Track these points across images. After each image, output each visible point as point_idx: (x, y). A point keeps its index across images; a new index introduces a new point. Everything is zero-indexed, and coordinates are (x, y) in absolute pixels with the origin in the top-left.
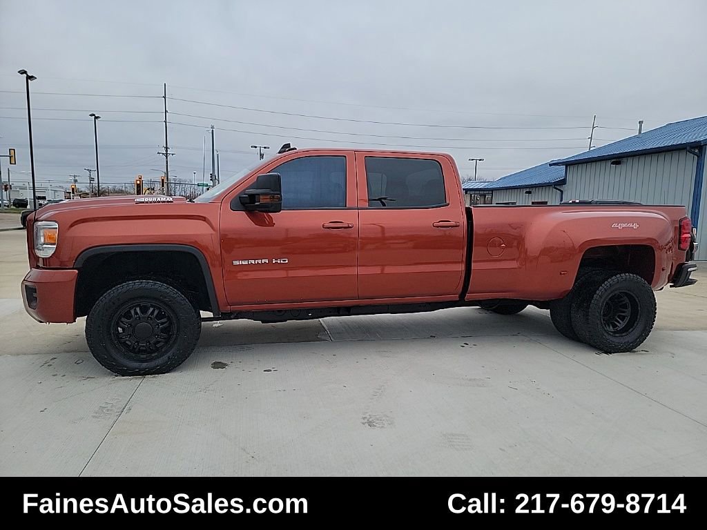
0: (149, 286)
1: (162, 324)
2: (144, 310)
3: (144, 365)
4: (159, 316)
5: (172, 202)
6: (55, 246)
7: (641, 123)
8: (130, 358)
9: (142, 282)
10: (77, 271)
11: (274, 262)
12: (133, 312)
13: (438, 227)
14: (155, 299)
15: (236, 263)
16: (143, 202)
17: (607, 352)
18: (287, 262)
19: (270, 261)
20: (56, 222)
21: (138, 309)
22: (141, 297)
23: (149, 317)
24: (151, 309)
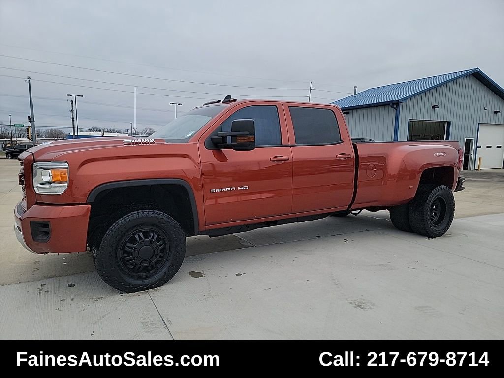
0: (150, 214)
1: (161, 245)
2: (146, 234)
3: (147, 281)
4: (158, 240)
5: (154, 143)
6: (66, 184)
7: (355, 87)
8: (133, 277)
9: (143, 212)
10: (90, 206)
11: (239, 189)
12: (137, 237)
13: (340, 158)
14: (154, 225)
15: (213, 191)
16: (130, 144)
17: (432, 238)
18: (247, 188)
19: (237, 188)
20: (65, 162)
21: (141, 234)
22: (142, 224)
23: (151, 241)
24: (152, 234)
